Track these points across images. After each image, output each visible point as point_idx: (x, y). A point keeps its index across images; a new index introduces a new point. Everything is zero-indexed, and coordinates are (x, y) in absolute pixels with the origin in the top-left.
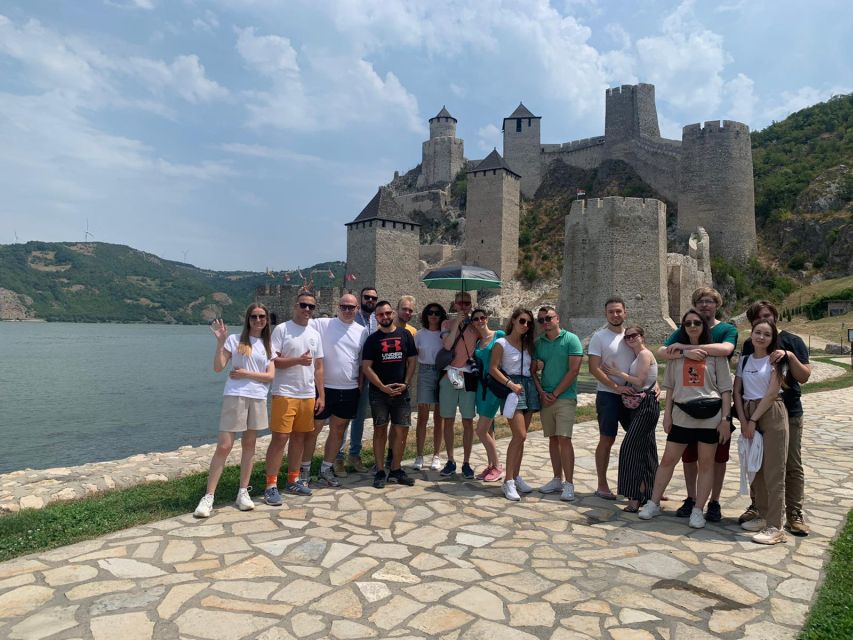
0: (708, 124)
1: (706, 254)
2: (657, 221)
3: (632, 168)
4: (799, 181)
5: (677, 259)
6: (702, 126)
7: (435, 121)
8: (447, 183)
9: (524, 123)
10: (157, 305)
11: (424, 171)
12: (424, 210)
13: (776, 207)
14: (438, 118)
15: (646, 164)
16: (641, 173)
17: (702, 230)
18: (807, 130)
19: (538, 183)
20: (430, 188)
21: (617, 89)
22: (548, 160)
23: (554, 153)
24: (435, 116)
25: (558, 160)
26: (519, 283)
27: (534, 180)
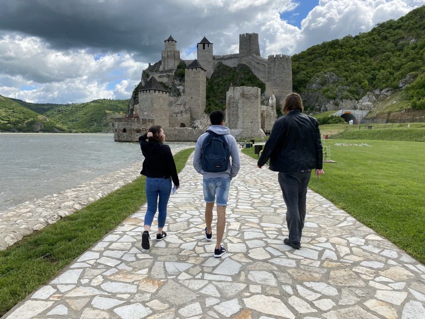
0: (277, 56)
1: (275, 106)
2: (257, 95)
3: (249, 68)
4: (308, 77)
5: (264, 108)
6: (275, 56)
7: (167, 41)
8: (174, 70)
9: (206, 45)
10: (6, 122)
11: (163, 64)
12: (164, 82)
13: (300, 87)
14: (168, 40)
15: (255, 67)
16: (253, 71)
17: (273, 96)
18: (313, 56)
19: (212, 72)
20: (166, 72)
21: (243, 35)
22: (216, 62)
23: (218, 59)
24: (167, 39)
25: (220, 62)
26: (207, 115)
27: (211, 71)
